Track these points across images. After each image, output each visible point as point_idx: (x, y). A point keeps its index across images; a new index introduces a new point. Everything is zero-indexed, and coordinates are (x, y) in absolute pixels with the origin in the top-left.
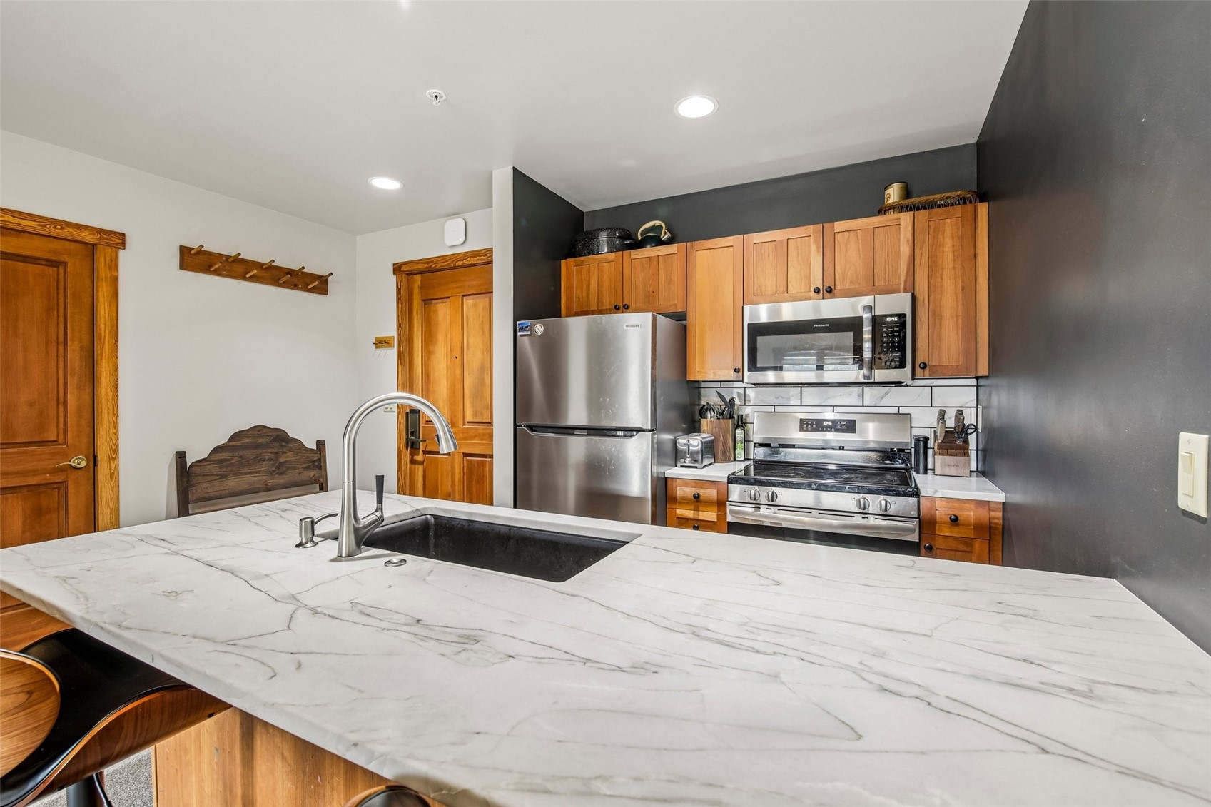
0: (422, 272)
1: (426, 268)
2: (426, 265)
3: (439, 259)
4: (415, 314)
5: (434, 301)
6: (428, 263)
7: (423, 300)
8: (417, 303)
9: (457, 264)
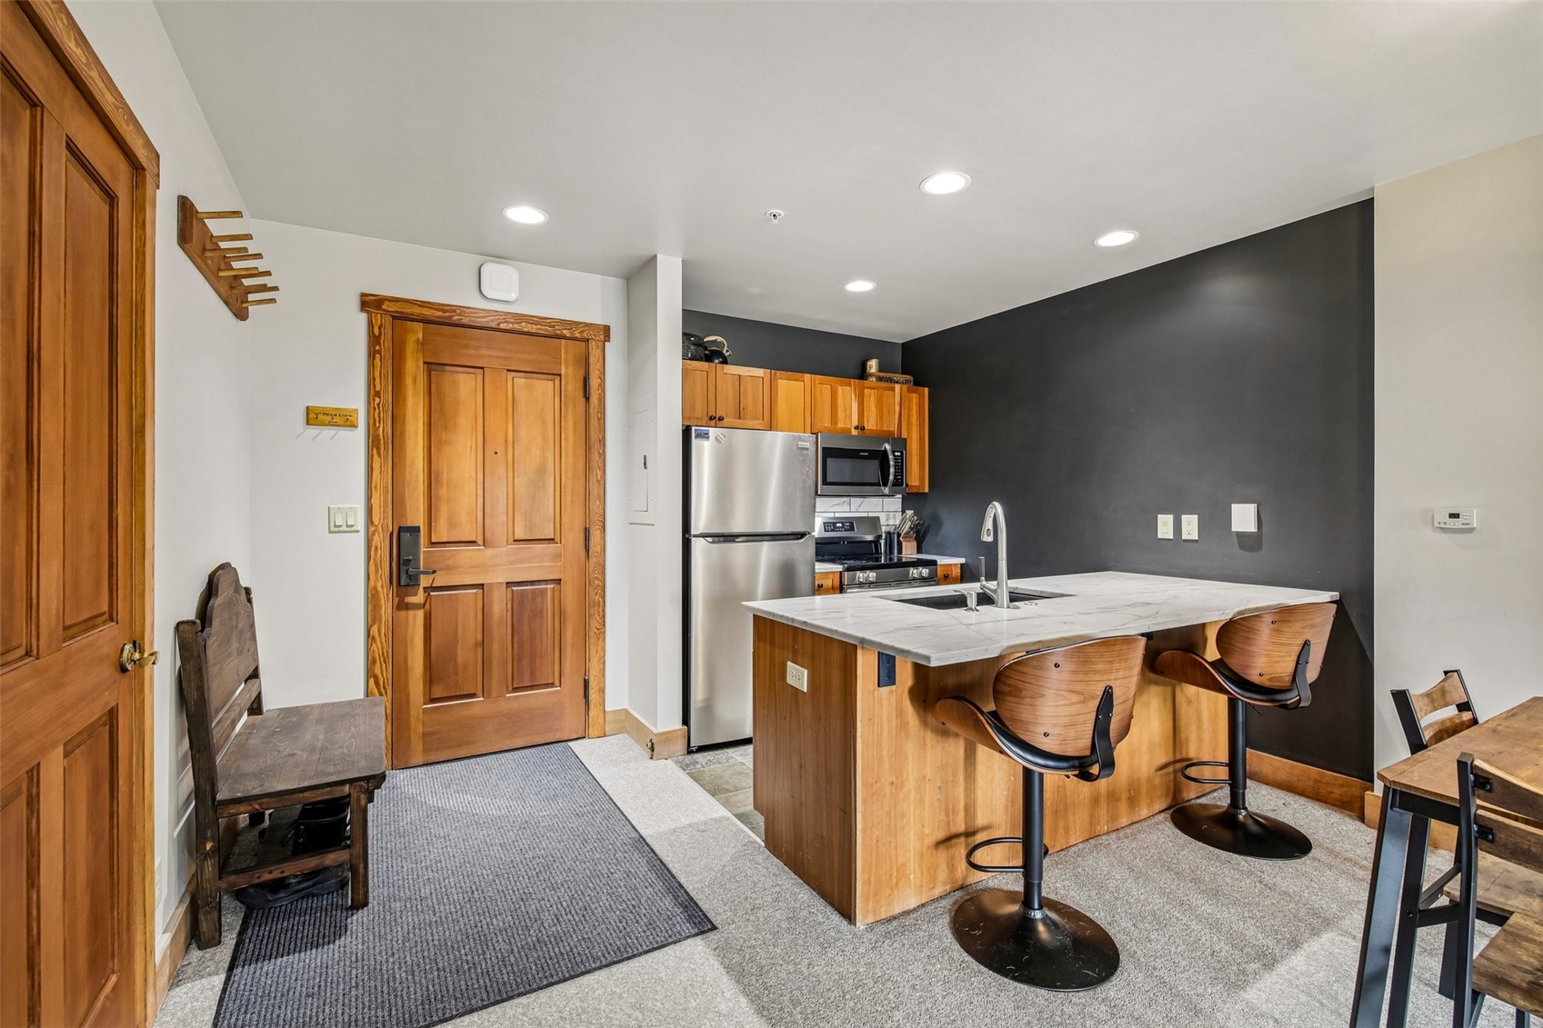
0: (426, 321)
1: (438, 317)
2: (440, 314)
3: (467, 310)
4: (409, 381)
5: (447, 368)
6: (444, 311)
7: (424, 363)
8: (413, 366)
9: (502, 326)
